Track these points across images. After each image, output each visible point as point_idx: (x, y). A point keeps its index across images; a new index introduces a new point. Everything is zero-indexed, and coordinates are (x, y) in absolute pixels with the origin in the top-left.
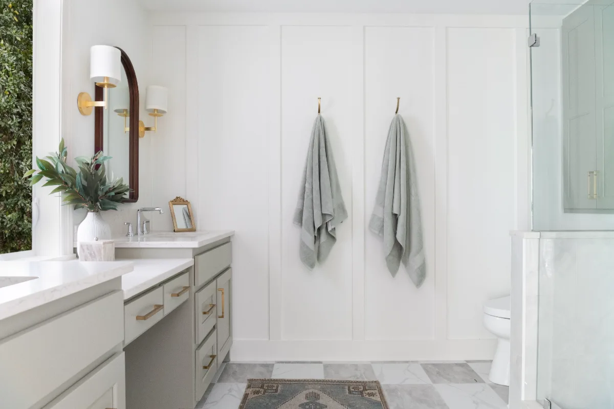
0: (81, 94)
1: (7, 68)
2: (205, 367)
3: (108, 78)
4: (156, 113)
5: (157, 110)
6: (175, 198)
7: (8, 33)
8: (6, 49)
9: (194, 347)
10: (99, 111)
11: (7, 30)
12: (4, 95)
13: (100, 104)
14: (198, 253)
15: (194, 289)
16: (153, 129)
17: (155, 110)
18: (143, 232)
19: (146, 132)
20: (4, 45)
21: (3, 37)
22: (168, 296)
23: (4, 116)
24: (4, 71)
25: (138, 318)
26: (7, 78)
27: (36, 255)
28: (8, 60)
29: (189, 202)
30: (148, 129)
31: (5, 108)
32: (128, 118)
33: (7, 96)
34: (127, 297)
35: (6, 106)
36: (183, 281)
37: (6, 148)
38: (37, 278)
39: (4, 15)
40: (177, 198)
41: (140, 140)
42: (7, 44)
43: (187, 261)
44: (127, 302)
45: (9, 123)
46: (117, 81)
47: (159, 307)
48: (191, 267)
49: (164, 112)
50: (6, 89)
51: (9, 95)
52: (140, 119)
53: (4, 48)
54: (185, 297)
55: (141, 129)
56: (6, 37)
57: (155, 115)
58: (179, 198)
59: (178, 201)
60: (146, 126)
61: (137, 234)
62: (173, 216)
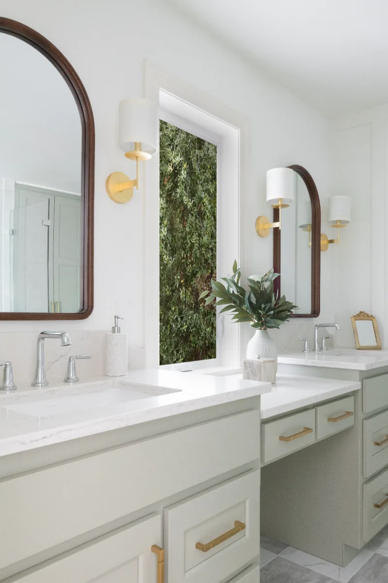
0: (259, 218)
2: (377, 506)
3: (281, 199)
4: (339, 224)
5: (340, 221)
6: (358, 313)
9: (361, 480)
10: (277, 232)
13: (277, 225)
14: (368, 376)
15: (361, 416)
16: (336, 241)
17: (337, 221)
18: (321, 349)
19: (330, 244)
22: (322, 421)
25: (282, 438)
27: (221, 365)
29: (374, 317)
30: (331, 241)
32: (311, 232)
34: (265, 416)
36: (347, 405)
38: (181, 391)
40: (361, 312)
41: (322, 253)
43: (353, 385)
44: (265, 422)
46: (291, 201)
47: (307, 430)
48: (358, 390)
49: (347, 222)
52: (321, 233)
54: (348, 422)
55: (323, 242)
57: (337, 226)
58: (363, 312)
59: (362, 316)
60: (330, 239)
61: (314, 350)
62: (355, 332)
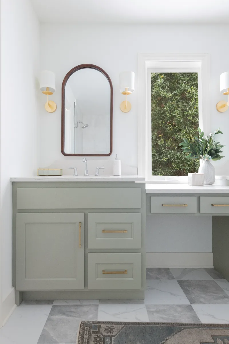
1: (195, 97)
7: (195, 83)
8: (194, 90)
11: (195, 82)
12: (194, 109)
20: (193, 88)
21: (192, 85)
23: (194, 118)
24: (193, 99)
26: (195, 102)
28: (196, 94)
31: (194, 114)
33: (195, 109)
35: (195, 113)
37: (195, 131)
39: (193, 76)
42: (195, 88)
45: (197, 120)
50: (194, 106)
51: (196, 109)
53: (193, 89)
56: (194, 84)
